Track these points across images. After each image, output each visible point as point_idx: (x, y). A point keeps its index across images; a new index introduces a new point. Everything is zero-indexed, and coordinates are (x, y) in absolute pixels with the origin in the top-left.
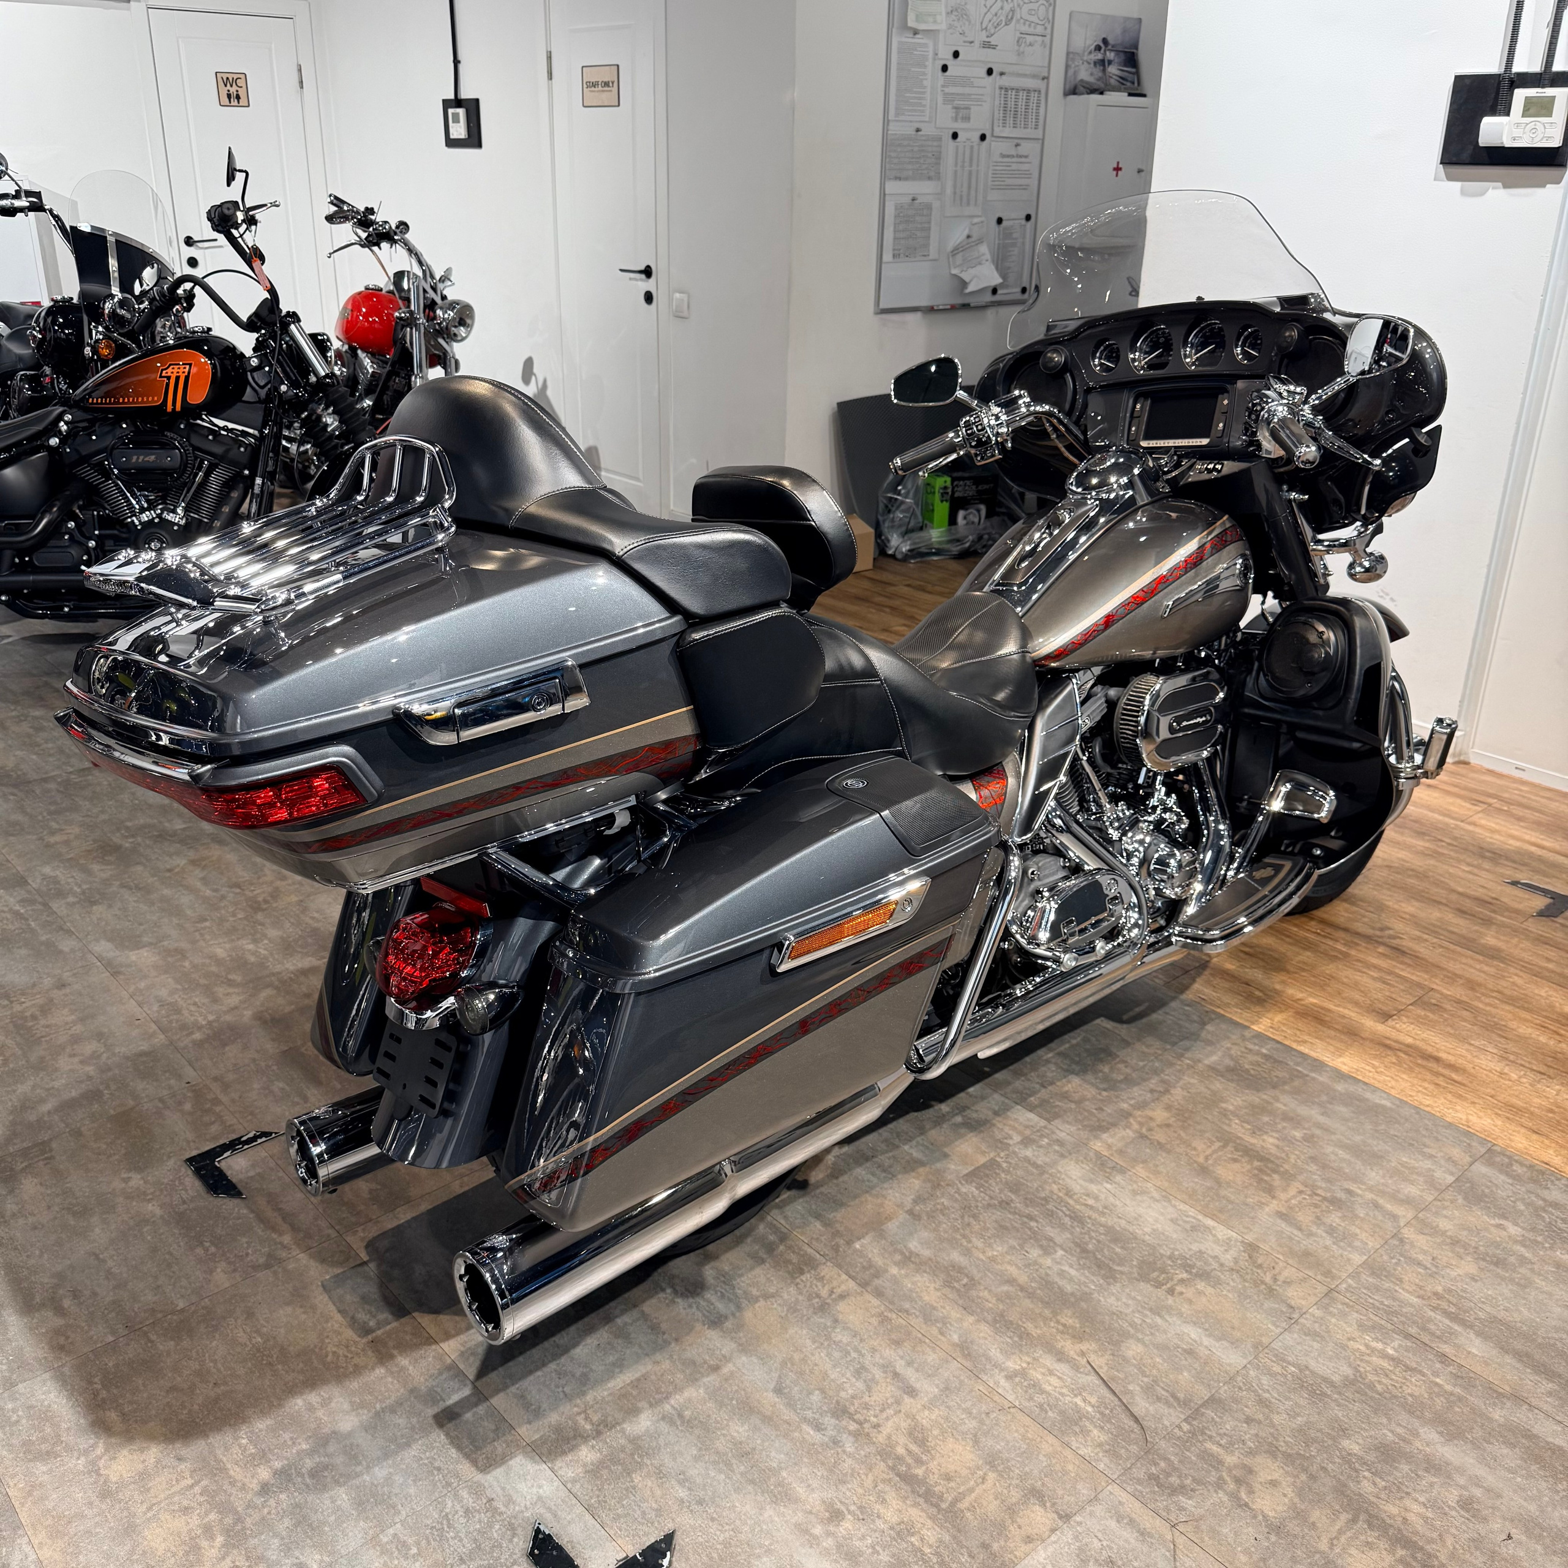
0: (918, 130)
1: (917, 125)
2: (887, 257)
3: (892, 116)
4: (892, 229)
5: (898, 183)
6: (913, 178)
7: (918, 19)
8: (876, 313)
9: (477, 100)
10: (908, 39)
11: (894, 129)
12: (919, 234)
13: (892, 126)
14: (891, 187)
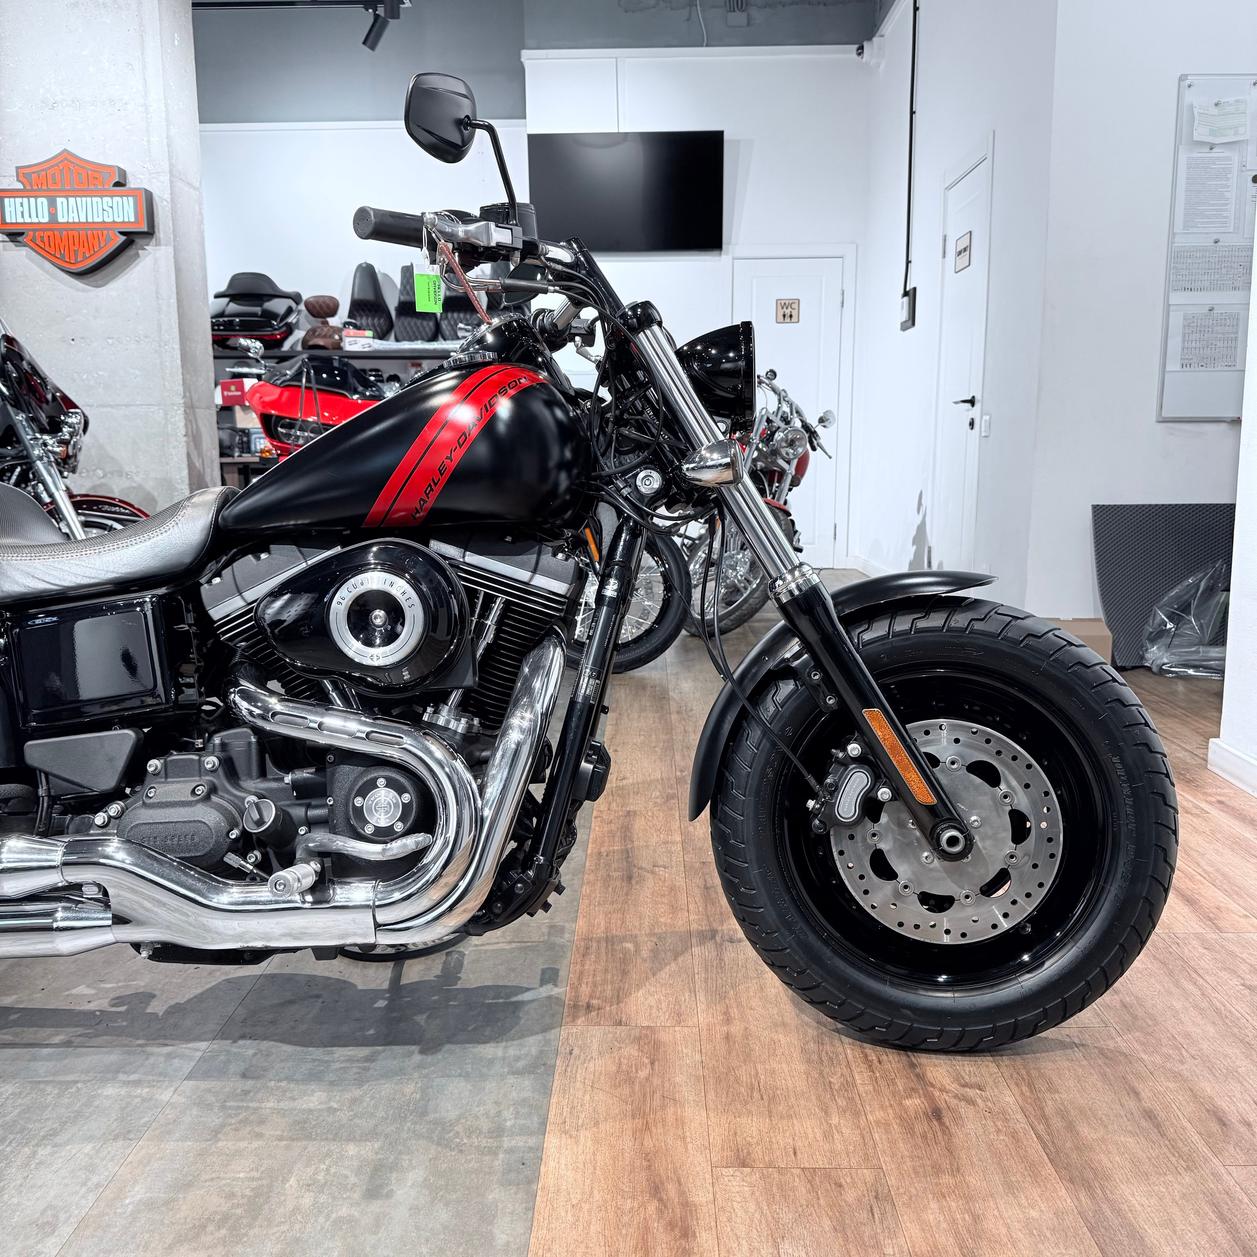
0: (1216, 242)
1: (1216, 237)
2: (1173, 365)
3: (1179, 227)
4: (1180, 339)
5: (1188, 293)
6: (1210, 289)
7: (1212, 133)
8: (1159, 422)
9: (915, 289)
10: (1203, 154)
11: (1181, 241)
12: (1220, 344)
13: (1178, 239)
14: (1176, 298)
